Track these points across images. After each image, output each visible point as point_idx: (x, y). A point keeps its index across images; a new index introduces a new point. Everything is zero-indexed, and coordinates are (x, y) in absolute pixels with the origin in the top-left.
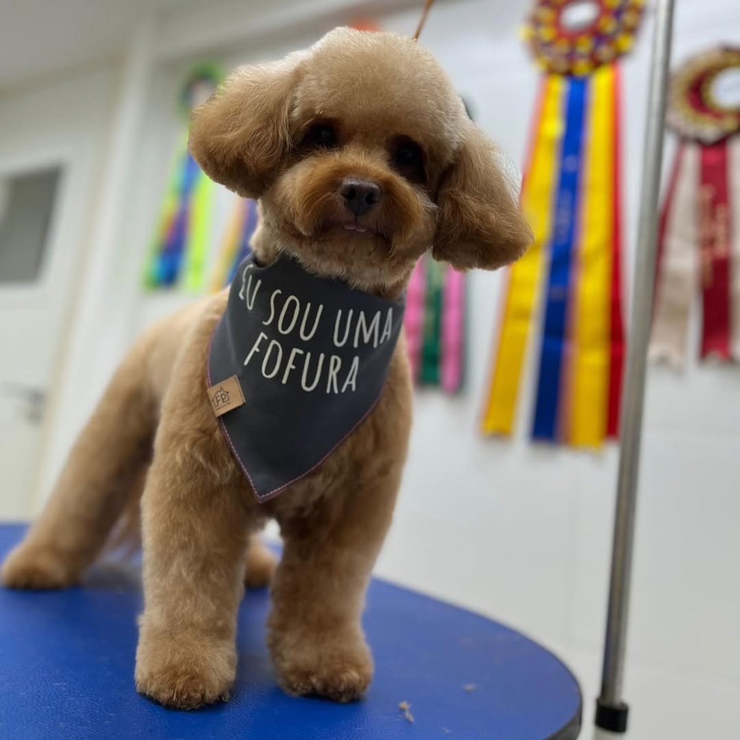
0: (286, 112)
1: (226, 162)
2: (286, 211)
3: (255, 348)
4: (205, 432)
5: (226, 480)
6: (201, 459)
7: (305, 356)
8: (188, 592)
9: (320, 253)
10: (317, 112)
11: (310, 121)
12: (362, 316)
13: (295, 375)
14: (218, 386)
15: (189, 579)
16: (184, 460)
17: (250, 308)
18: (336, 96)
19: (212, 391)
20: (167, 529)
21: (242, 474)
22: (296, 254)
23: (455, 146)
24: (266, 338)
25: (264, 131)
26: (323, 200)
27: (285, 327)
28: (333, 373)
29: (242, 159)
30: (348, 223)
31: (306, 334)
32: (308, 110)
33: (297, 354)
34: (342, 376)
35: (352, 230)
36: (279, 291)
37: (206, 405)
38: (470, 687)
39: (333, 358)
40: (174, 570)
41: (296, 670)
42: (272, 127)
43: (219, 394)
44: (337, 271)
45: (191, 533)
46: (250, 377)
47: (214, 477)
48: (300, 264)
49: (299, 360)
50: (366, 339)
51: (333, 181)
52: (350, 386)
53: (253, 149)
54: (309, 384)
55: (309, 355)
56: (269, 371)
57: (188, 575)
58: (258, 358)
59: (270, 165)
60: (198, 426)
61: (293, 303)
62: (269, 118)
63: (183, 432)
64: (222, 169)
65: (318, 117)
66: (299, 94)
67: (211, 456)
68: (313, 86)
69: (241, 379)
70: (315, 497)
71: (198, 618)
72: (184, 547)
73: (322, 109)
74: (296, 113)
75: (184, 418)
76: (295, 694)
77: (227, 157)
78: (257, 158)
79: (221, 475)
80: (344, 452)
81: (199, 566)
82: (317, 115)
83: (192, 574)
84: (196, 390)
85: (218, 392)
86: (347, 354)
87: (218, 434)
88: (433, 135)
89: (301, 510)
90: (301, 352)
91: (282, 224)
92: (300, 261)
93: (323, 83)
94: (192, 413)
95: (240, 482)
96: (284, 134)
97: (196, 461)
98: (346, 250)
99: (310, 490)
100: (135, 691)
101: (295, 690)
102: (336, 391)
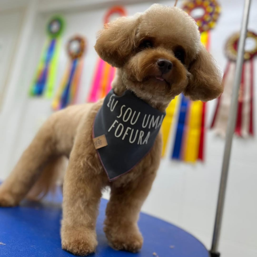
0: (134, 34)
1: (110, 52)
2: (133, 71)
3: (113, 126)
4: (92, 154)
5: (99, 173)
6: (90, 164)
7: (131, 130)
8: (82, 213)
9: (143, 89)
10: (146, 35)
11: (143, 38)
12: (153, 117)
13: (127, 137)
14: (97, 138)
15: (82, 208)
16: (84, 164)
17: (112, 110)
18: (155, 29)
19: (95, 140)
20: (75, 190)
21: (104, 171)
22: (134, 90)
23: (197, 53)
24: (117, 122)
25: (126, 41)
26: (150, 66)
27: (125, 119)
28: (141, 137)
29: (117, 52)
30: (158, 76)
31: (133, 122)
32: (143, 34)
33: (129, 130)
34: (143, 138)
35: (158, 80)
36: (124, 106)
37: (92, 145)
38: (172, 247)
39: (141, 132)
40: (77, 205)
41: (117, 241)
42: (129, 39)
43: (98, 141)
44: (149, 97)
45: (85, 192)
46: (110, 136)
47: (95, 171)
48: (135, 94)
49: (129, 132)
50: (153, 125)
51: (153, 60)
52: (145, 142)
53: (122, 47)
54: (132, 140)
55: (133, 130)
56: (117, 134)
57: (82, 206)
58: (114, 129)
59: (127, 54)
60: (90, 152)
61: (129, 111)
62: (128, 36)
63: (84, 154)
64: (108, 55)
65: (147, 37)
66: (139, 28)
67: (94, 164)
68: (146, 25)
69: (106, 136)
70: (129, 180)
71: (85, 222)
72: (81, 197)
73: (149, 33)
74: (138, 35)
75: (84, 149)
76: (116, 250)
77: (111, 50)
78: (123, 51)
79: (97, 171)
80: (141, 165)
81: (86, 204)
82: (146, 36)
83: (84, 206)
84: (89, 139)
85: (97, 140)
86: (146, 131)
87: (96, 155)
88: (191, 47)
89: (122, 184)
90: (130, 129)
91: (129, 77)
92: (135, 93)
93: (150, 24)
94: (87, 147)
95: (103, 174)
96: (133, 42)
97: (89, 165)
98: (154, 88)
99: (128, 178)
100: (61, 248)
101: (117, 248)
102: (141, 143)
